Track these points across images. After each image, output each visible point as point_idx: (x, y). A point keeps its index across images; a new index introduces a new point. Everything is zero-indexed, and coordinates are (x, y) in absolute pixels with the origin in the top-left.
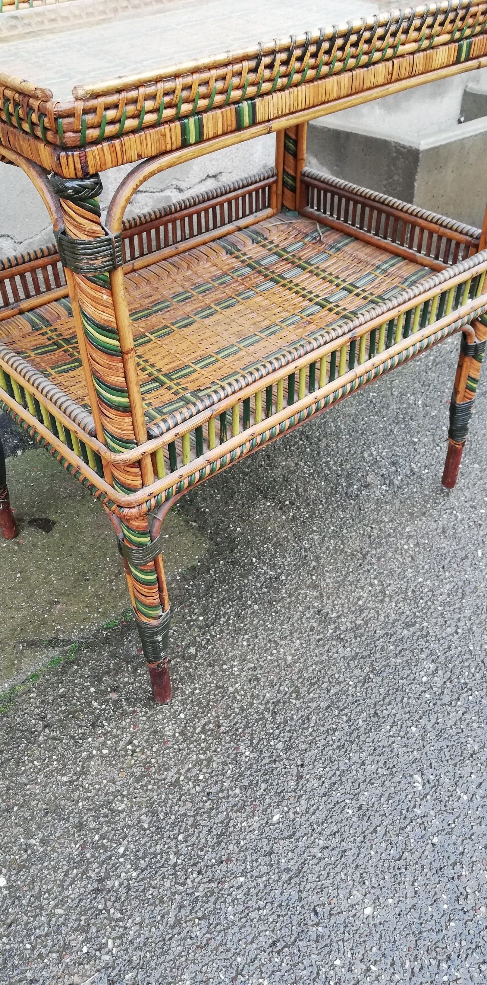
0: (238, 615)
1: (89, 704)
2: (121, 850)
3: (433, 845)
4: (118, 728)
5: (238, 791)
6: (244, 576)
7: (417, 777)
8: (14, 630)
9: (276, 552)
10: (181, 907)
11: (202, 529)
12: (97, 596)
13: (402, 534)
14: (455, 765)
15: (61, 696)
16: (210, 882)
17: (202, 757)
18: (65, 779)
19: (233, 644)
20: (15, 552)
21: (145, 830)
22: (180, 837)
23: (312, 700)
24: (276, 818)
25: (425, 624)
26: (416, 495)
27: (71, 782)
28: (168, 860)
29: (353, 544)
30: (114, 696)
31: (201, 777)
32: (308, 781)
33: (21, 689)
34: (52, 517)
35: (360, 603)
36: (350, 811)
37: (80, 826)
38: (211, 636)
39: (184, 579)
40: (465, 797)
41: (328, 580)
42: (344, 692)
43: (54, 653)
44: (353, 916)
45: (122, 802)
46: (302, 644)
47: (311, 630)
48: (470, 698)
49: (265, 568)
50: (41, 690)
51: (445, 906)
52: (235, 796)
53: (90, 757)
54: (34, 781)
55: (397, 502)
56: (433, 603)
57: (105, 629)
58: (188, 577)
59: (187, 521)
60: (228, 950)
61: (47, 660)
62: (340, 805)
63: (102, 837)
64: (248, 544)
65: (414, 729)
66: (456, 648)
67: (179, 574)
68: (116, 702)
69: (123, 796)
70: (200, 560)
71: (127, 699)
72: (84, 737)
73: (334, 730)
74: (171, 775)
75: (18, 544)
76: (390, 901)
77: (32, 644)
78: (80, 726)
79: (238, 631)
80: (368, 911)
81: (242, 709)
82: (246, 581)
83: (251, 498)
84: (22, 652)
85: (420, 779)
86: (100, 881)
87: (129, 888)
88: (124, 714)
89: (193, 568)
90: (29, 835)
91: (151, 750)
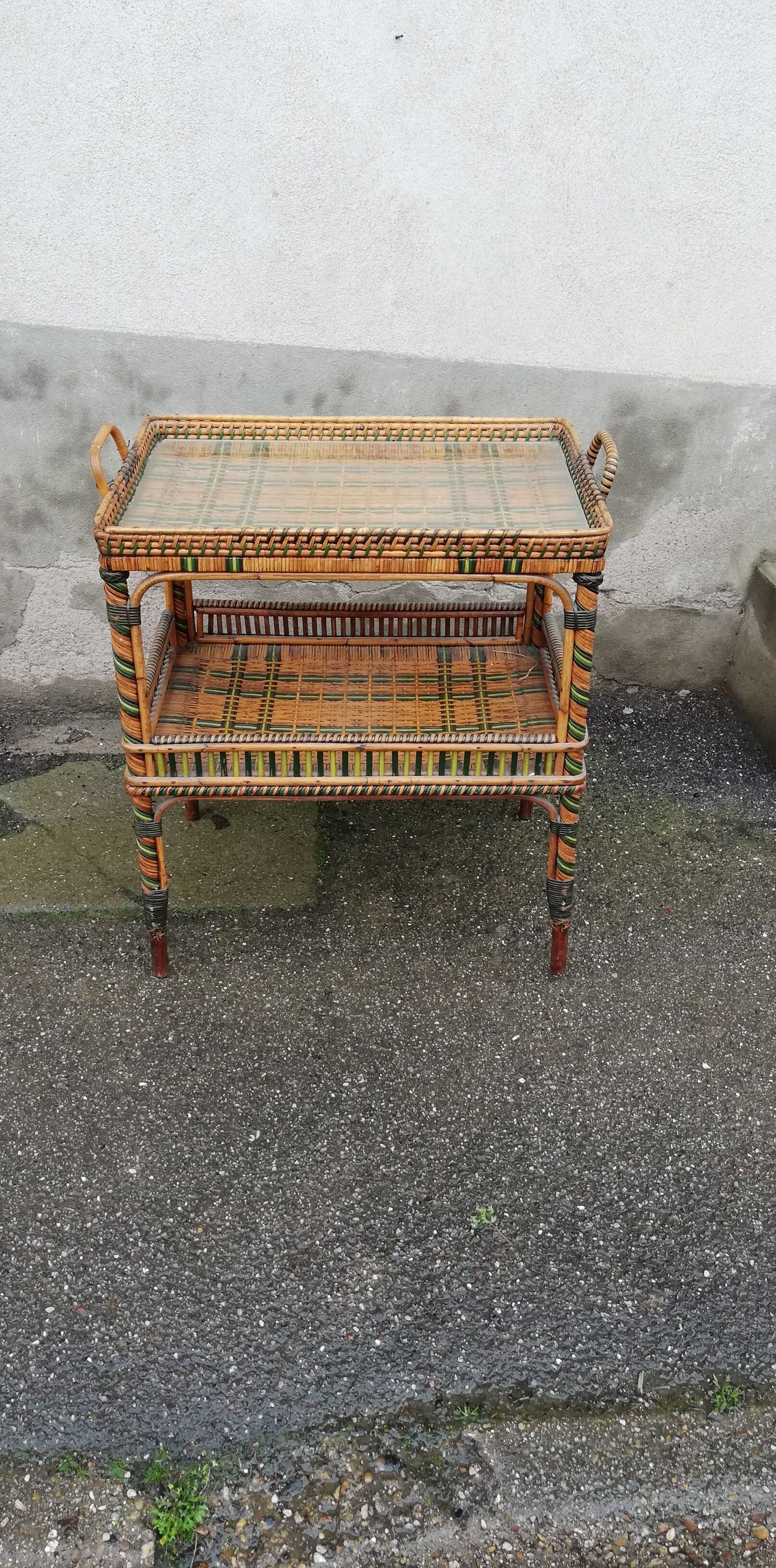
0: (270, 958)
1: (117, 948)
2: (43, 1034)
3: (218, 1174)
4: (116, 971)
5: (139, 1053)
6: (307, 936)
7: (258, 1133)
8: (126, 877)
9: (351, 934)
10: (39, 1084)
11: (323, 888)
12: (198, 888)
13: (468, 983)
14: (293, 1147)
15: (108, 933)
16: (68, 1086)
17: (142, 1020)
18: (57, 977)
19: (243, 973)
20: (182, 830)
21: (66, 1033)
22: (79, 1052)
23: (250, 1039)
24: (141, 1084)
25: (397, 1053)
26: (523, 964)
27: (58, 981)
28: (60, 1057)
29: (419, 966)
30: (136, 952)
31: (128, 1031)
32: (187, 1080)
33: (91, 913)
34: (232, 821)
35: (368, 1007)
36: (190, 1116)
37: (37, 1006)
38: (237, 960)
39: (267, 914)
40: (274, 1169)
41: (364, 977)
42: (277, 1050)
43: (132, 905)
44: (122, 1166)
45: (71, 1010)
46: (288, 1003)
47: (307, 1000)
48: (363, 1120)
49: (329, 940)
50: (101, 922)
51: (180, 1208)
52: (135, 1055)
53: (83, 975)
54: (40, 966)
55: (499, 959)
56: (424, 1044)
57: (179, 912)
58: (271, 914)
59: (318, 876)
60: (36, 1123)
61: (123, 907)
62: (188, 1108)
63: (40, 1020)
64: (338, 918)
65: (294, 1106)
66: (400, 1083)
67: (267, 908)
68: (132, 958)
69: (75, 1008)
70: (293, 908)
71: (141, 959)
72: (94, 962)
73: (239, 1065)
74: (112, 1016)
75: (190, 826)
76: (152, 1177)
77: (126, 892)
78: (97, 955)
79: (259, 968)
80: (132, 1171)
81: (198, 1012)
82: (304, 940)
83: (385, 887)
84: (115, 893)
85: (258, 1135)
86: (16, 1039)
87: (25, 1054)
88: (130, 967)
89: (282, 910)
90: (8, 991)
91: (119, 996)
